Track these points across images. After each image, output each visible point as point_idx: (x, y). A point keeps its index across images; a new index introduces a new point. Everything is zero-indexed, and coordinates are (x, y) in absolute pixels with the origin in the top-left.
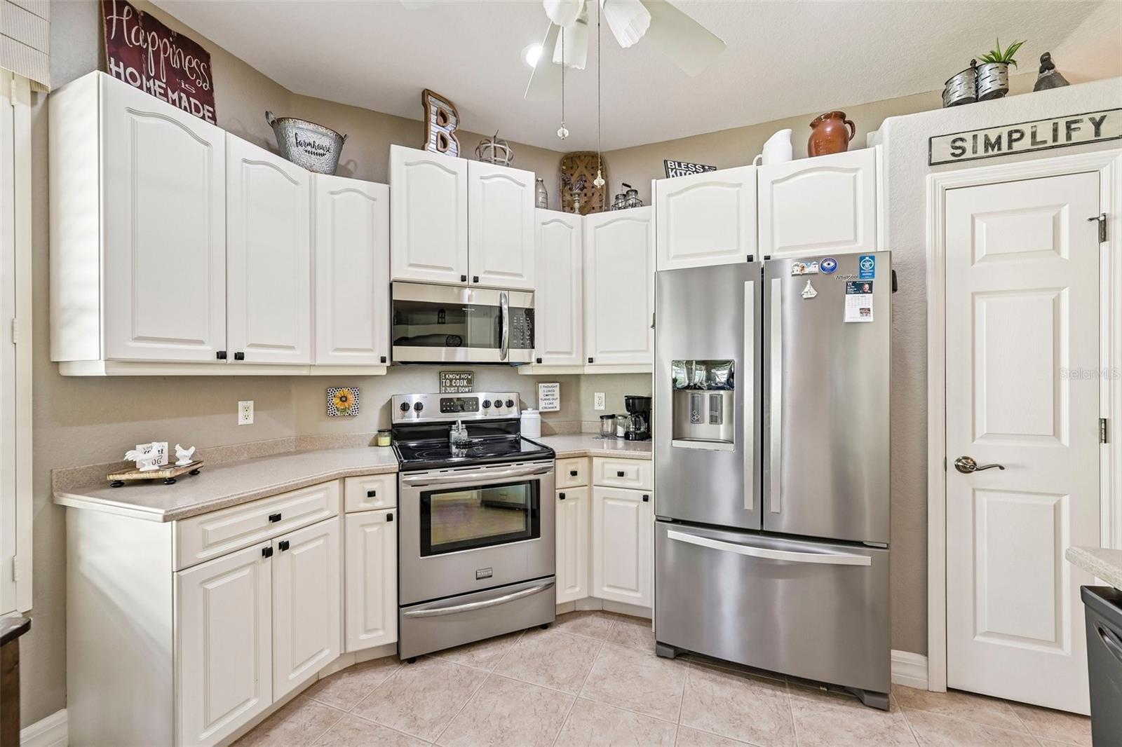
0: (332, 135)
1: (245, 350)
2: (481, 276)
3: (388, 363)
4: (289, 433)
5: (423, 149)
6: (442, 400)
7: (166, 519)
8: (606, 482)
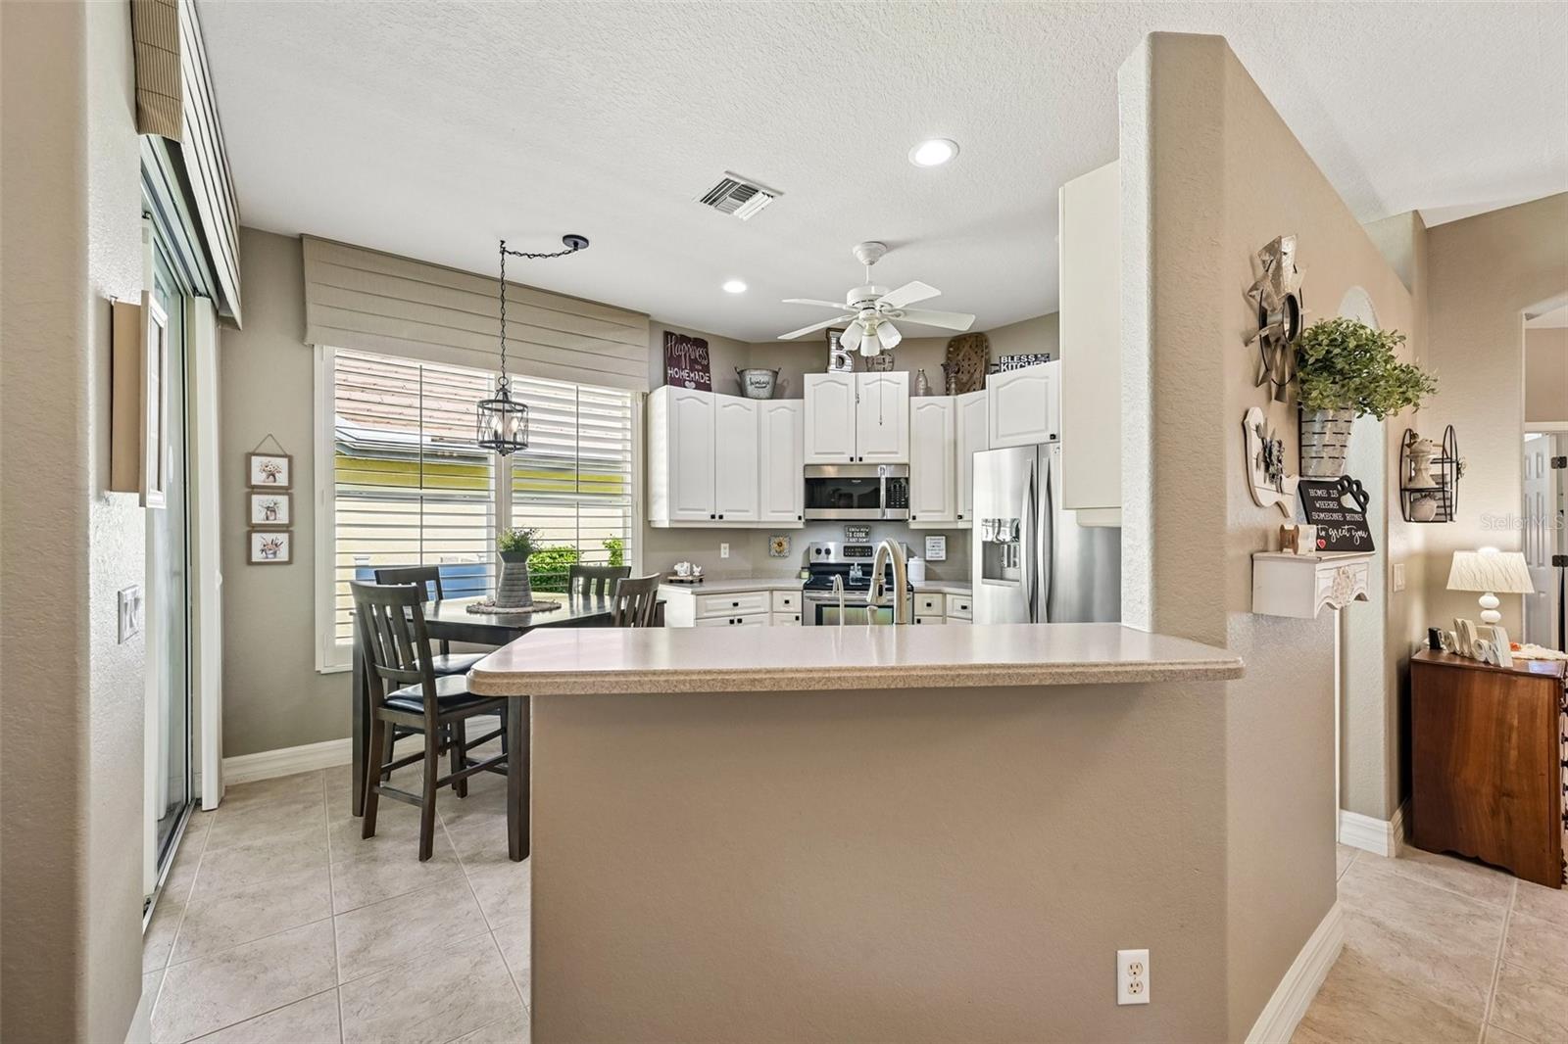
0: (770, 374)
1: (723, 514)
2: (864, 457)
3: (803, 520)
4: (748, 566)
5: (826, 372)
6: (845, 547)
7: (692, 593)
8: (955, 614)
